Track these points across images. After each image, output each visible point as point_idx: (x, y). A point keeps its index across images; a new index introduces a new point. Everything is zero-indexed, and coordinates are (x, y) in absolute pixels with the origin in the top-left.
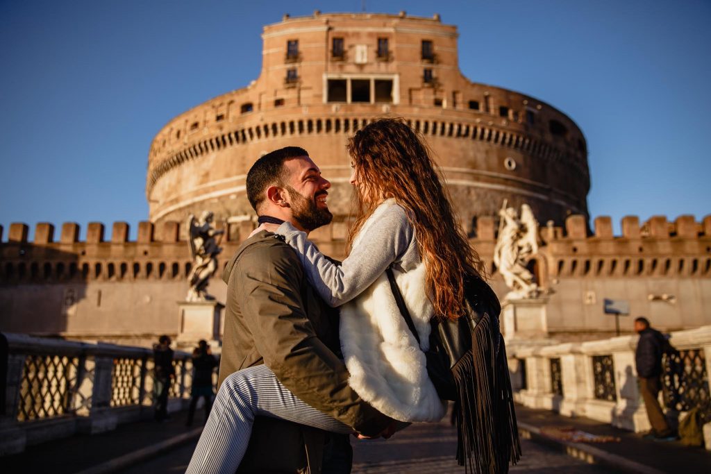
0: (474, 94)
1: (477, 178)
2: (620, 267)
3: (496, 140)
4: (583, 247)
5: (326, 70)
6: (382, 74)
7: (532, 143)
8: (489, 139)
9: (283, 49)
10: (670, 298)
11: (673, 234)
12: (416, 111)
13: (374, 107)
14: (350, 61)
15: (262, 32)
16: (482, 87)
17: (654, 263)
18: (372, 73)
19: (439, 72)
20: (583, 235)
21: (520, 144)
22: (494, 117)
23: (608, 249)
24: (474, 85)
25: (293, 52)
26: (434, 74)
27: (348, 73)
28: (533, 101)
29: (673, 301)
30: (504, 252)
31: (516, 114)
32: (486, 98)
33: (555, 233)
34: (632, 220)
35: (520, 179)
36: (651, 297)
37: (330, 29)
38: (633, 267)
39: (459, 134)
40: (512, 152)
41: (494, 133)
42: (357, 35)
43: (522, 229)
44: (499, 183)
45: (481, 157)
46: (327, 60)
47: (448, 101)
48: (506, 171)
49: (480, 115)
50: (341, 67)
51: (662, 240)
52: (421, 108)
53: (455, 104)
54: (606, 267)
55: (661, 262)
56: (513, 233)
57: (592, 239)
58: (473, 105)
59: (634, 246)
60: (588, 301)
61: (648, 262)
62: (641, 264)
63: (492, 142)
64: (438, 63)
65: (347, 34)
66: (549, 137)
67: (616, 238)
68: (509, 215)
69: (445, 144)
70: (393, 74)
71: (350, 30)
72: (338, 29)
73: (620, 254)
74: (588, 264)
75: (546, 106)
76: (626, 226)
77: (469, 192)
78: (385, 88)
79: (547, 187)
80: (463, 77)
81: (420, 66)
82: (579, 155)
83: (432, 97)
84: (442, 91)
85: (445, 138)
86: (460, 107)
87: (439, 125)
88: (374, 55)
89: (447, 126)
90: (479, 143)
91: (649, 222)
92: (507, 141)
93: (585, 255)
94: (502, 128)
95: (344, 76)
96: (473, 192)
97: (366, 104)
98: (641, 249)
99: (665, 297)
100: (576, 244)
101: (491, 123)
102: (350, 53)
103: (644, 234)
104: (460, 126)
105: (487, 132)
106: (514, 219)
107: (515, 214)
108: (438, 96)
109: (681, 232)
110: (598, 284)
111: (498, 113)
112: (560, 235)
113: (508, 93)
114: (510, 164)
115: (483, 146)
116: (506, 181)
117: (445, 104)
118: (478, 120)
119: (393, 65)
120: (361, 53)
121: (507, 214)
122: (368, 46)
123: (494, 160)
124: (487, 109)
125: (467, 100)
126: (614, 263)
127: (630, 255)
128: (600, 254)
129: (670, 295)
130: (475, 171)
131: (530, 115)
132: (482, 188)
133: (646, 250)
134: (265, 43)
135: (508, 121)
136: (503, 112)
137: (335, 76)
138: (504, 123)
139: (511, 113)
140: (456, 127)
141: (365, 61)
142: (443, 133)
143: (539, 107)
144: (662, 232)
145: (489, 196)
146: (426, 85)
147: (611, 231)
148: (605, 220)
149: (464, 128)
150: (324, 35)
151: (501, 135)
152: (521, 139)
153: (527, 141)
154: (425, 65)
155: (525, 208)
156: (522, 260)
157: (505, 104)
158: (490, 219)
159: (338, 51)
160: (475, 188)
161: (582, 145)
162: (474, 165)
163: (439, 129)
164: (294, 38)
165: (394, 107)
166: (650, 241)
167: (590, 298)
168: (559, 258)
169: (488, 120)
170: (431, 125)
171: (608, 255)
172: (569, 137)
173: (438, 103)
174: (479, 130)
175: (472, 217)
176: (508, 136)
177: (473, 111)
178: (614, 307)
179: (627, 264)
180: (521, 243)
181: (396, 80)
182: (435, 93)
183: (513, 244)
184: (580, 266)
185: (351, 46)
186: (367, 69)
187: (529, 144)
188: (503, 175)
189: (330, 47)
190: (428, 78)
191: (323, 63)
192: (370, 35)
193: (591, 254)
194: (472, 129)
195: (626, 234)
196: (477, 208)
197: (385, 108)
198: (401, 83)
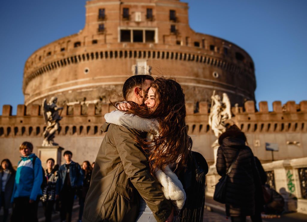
0: (197, 39)
1: (198, 82)
2: (272, 127)
3: (208, 62)
4: (253, 117)
5: (120, 25)
6: (149, 27)
7: (227, 64)
8: (205, 62)
9: (96, 14)
10: (298, 143)
11: (299, 110)
12: (167, 47)
13: (145, 45)
14: (132, 20)
15: (85, 4)
16: (201, 35)
17: (289, 125)
18: (144, 27)
19: (179, 26)
20: (253, 111)
21: (221, 64)
22: (207, 51)
23: (266, 118)
24: (197, 34)
25: (102, 15)
26: (176, 28)
27: (132, 27)
28: (227, 43)
29: (299, 145)
30: (214, 118)
31: (218, 49)
32: (203, 41)
33: (239, 110)
34: (278, 103)
35: (221, 83)
36: (288, 142)
37: (122, 3)
38: (279, 127)
39: (189, 59)
40: (216, 68)
41: (207, 59)
42: (136, 7)
43: (223, 106)
44: (209, 84)
45: (200, 71)
46: (120, 19)
47: (183, 42)
48: (213, 79)
49: (200, 49)
50: (128, 24)
51: (293, 113)
52: (170, 45)
53: (187, 43)
54: (265, 127)
55: (293, 124)
56: (218, 108)
57: (257, 113)
58: (197, 44)
59: (279, 116)
60: (256, 145)
61: (286, 124)
62: (283, 126)
63: (206, 63)
64: (178, 22)
65: (130, 6)
66: (235, 61)
67: (270, 112)
68: (216, 99)
69: (182, 64)
70: (155, 27)
71: (132, 4)
72: (126, 4)
73: (272, 121)
74: (256, 126)
75: (234, 45)
76: (275, 106)
77: (195, 90)
78: (150, 35)
79: (234, 87)
80: (191, 30)
81: (168, 24)
82: (250, 70)
83: (175, 40)
84: (180, 37)
85: (182, 61)
86: (190, 45)
87: (179, 55)
88: (144, 17)
89: (183, 55)
90: (199, 64)
91: (286, 104)
92: (214, 63)
93: (254, 121)
94: (211, 56)
95: (130, 28)
96: (197, 89)
97: (141, 43)
98: (282, 118)
99: (295, 142)
100: (250, 116)
101: (205, 54)
102: (132, 16)
103: (284, 110)
104: (190, 55)
105: (204, 58)
106: (219, 101)
107: (220, 98)
108: (179, 39)
109: (302, 109)
110: (261, 136)
111: (209, 49)
112: (241, 111)
113: (214, 38)
114: (215, 75)
115: (201, 65)
116: (213, 84)
117: (182, 43)
118: (199, 52)
119: (155, 23)
120: (138, 16)
121: (215, 98)
122: (142, 13)
123: (207, 73)
124: (204, 46)
125: (193, 41)
126: (269, 125)
127: (277, 121)
128: (262, 121)
129: (298, 141)
130: (198, 78)
131: (225, 50)
132: (201, 87)
133: (286, 118)
134: (87, 10)
135: (215, 53)
136: (212, 48)
137: (124, 28)
138: (212, 53)
139: (216, 48)
140: (188, 56)
141: (140, 20)
142: (181, 58)
143: (230, 46)
144: (293, 109)
145: (205, 91)
146: (172, 33)
147: (267, 109)
148: (264, 103)
149: (192, 56)
150: (118, 6)
151: (211, 60)
152: (221, 62)
153: (224, 63)
154: (172, 23)
155: (225, 95)
156: (223, 122)
157: (213, 44)
158: (205, 103)
159: (126, 15)
160: (198, 87)
161: (252, 65)
162: (197, 75)
163: (179, 57)
164: (102, 7)
165: (155, 45)
166: (287, 114)
167: (257, 143)
168: (241, 123)
169: (204, 52)
170: (175, 54)
171: (266, 121)
172: (245, 61)
173: (178, 43)
174: (200, 57)
175: (196, 102)
176: (214, 60)
177: (196, 47)
178: (271, 147)
179: (276, 125)
180: (223, 113)
181: (156, 30)
182: (177, 37)
183: (218, 114)
184: (252, 127)
185: (133, 13)
186: (141, 25)
187: (225, 65)
188: (212, 81)
189: (122, 13)
190: (173, 30)
191: (118, 21)
192: (143, 7)
193: (258, 121)
194: (196, 57)
195: (275, 110)
196: (199, 97)
197: (150, 45)
198: (159, 32)
